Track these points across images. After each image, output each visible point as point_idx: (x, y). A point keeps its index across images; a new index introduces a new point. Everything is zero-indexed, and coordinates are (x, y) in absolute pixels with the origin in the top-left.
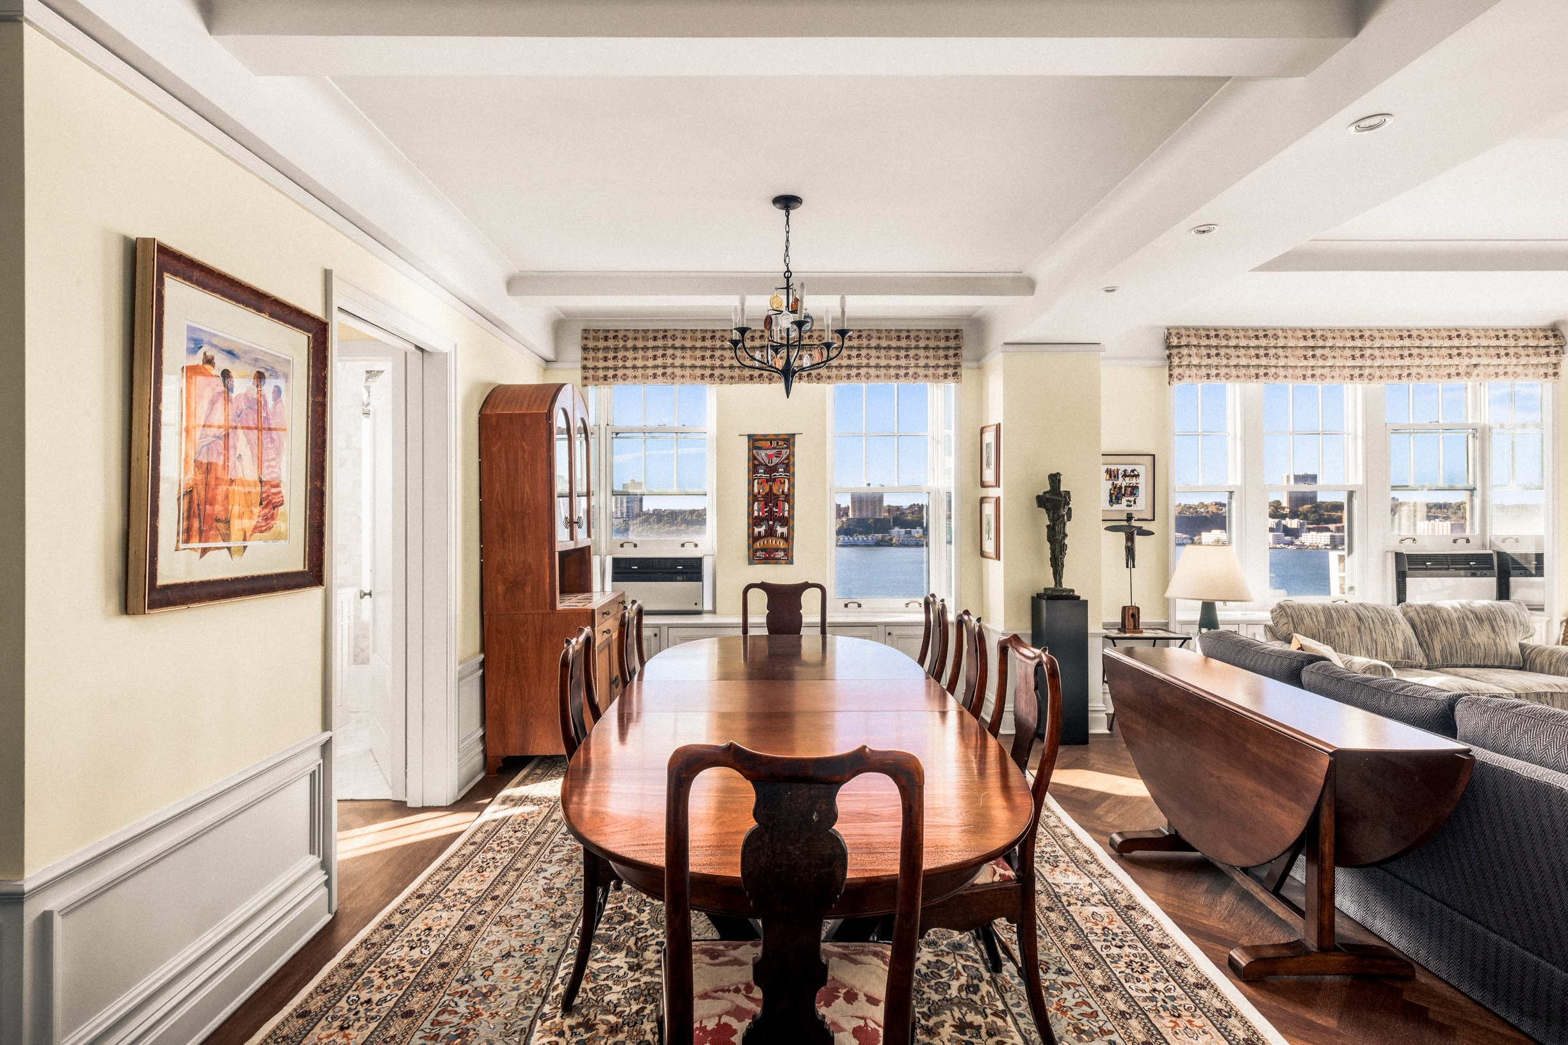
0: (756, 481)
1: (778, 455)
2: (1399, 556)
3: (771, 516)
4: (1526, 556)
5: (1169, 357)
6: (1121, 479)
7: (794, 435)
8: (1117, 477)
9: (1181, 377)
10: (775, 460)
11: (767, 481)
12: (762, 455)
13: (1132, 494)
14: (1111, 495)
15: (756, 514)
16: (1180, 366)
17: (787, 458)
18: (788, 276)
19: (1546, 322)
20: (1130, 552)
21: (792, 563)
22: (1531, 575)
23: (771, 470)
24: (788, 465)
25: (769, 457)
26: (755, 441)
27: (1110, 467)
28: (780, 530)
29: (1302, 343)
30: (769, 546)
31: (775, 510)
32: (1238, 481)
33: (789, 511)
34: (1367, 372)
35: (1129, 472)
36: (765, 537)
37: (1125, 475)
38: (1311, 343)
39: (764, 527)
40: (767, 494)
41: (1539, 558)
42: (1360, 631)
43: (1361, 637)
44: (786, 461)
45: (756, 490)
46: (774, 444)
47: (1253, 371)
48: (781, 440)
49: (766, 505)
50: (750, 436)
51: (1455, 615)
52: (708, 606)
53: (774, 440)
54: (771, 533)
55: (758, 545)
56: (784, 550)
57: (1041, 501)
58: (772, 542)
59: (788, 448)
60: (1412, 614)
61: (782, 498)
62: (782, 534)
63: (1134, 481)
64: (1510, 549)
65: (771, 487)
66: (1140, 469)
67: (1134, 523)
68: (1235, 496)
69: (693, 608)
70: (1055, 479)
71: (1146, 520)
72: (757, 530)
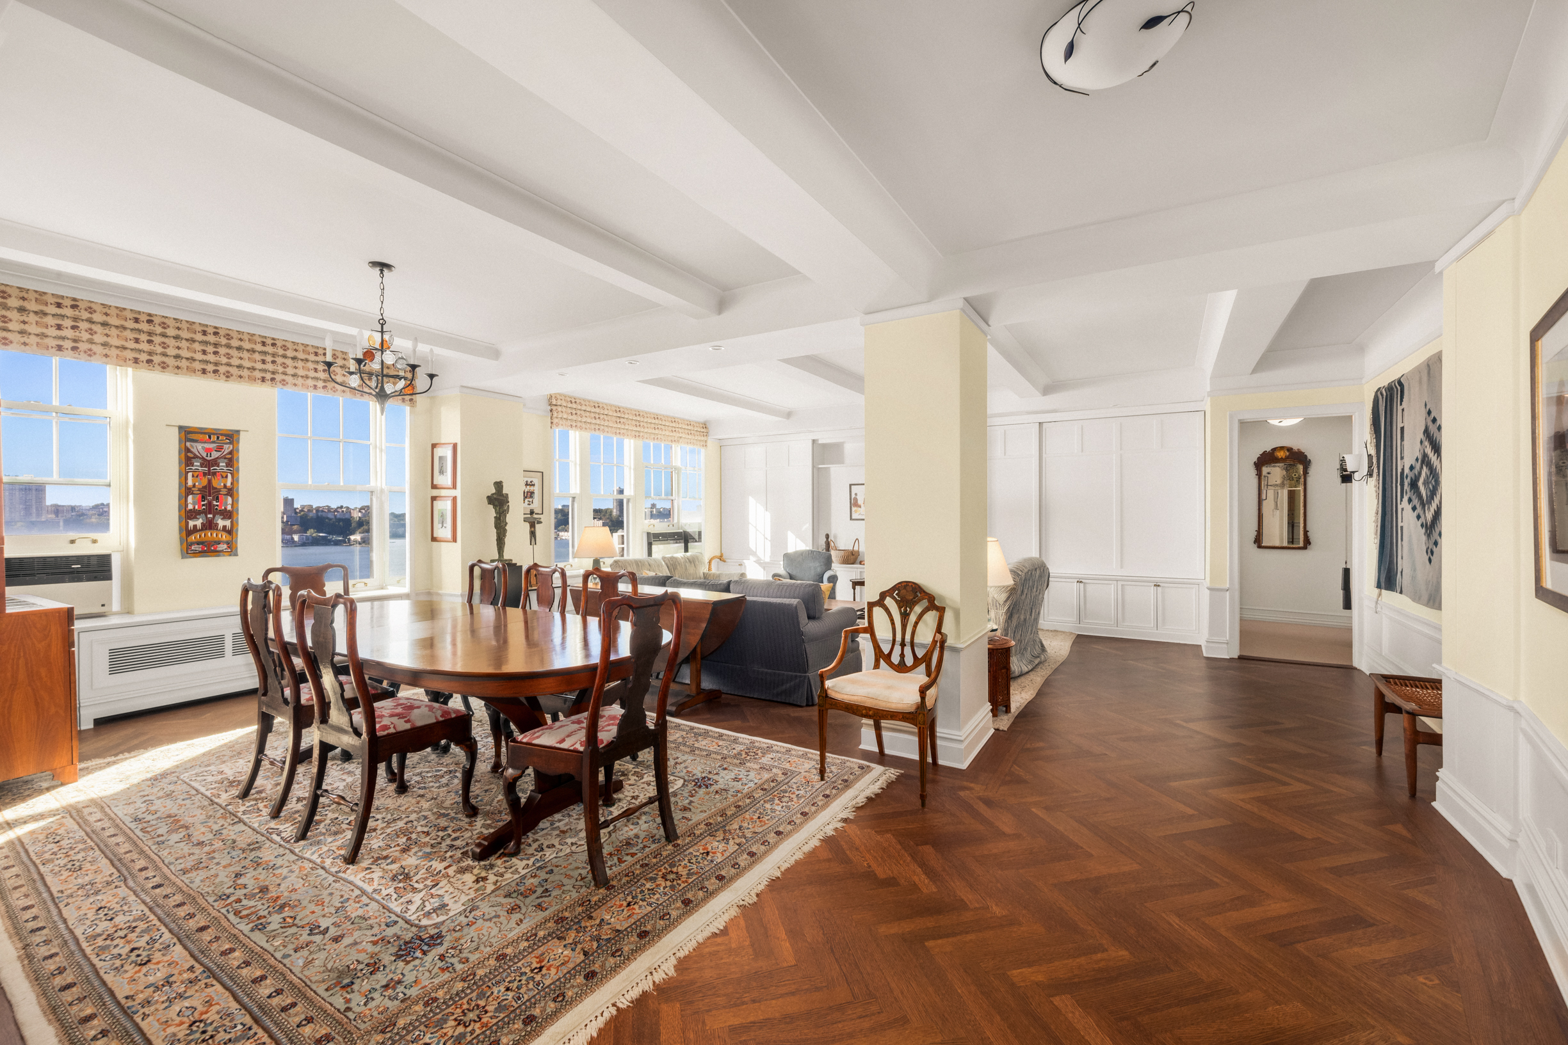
0: (190, 475)
1: (219, 449)
2: (648, 534)
3: (210, 508)
4: (695, 532)
5: (551, 411)
6: (526, 487)
7: (238, 432)
9: (557, 425)
10: (215, 455)
11: (205, 474)
12: (199, 448)
13: (531, 497)
14: (524, 497)
15: (190, 507)
16: (557, 418)
17: (231, 453)
18: (383, 323)
19: (702, 420)
20: (533, 534)
21: (236, 555)
22: (696, 541)
23: (209, 464)
24: (231, 460)
25: (208, 450)
26: (187, 434)
27: (523, 478)
28: (221, 523)
29: (615, 414)
30: (206, 539)
31: (215, 503)
32: (578, 491)
33: (232, 505)
34: (641, 434)
35: (529, 483)
36: (202, 530)
37: (527, 485)
38: (619, 415)
39: (201, 521)
40: (205, 487)
41: (700, 533)
44: (229, 456)
45: (190, 483)
46: (214, 438)
47: (593, 427)
48: (222, 435)
49: (203, 499)
50: (181, 428)
51: (682, 561)
52: (116, 606)
53: (214, 434)
54: (210, 525)
55: (192, 538)
56: (228, 543)
57: (491, 500)
58: (210, 535)
59: (230, 443)
60: (667, 561)
61: (224, 491)
62: (224, 527)
63: (532, 488)
64: (689, 530)
65: (210, 481)
66: (536, 481)
67: (535, 516)
68: (576, 500)
69: (98, 609)
70: (499, 485)
71: (539, 514)
72: (191, 523)
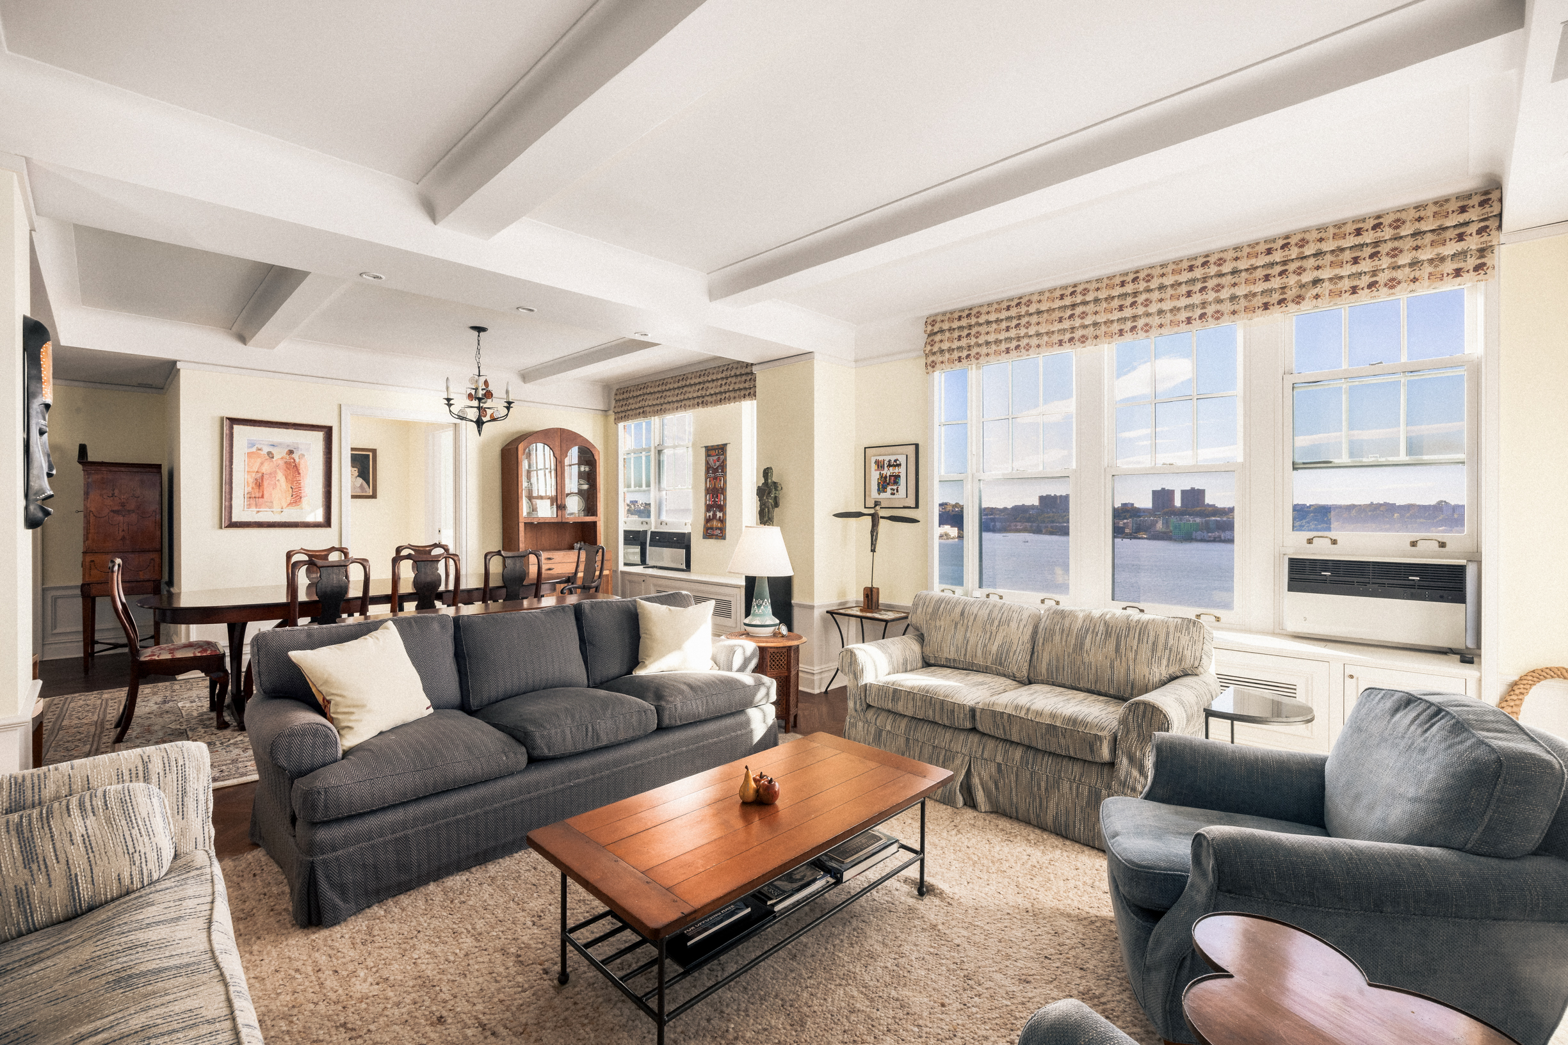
0: (708, 479)
1: (718, 460)
5: (931, 343)
6: (886, 468)
7: (726, 445)
8: (883, 467)
9: (934, 364)
11: (713, 479)
12: (711, 460)
14: (879, 484)
20: (875, 538)
21: (725, 539)
23: (715, 471)
25: (715, 462)
27: (878, 458)
28: (719, 514)
37: (889, 466)
42: (956, 627)
43: (955, 633)
44: (722, 464)
45: (708, 486)
50: (706, 448)
66: (902, 459)
71: (910, 508)
